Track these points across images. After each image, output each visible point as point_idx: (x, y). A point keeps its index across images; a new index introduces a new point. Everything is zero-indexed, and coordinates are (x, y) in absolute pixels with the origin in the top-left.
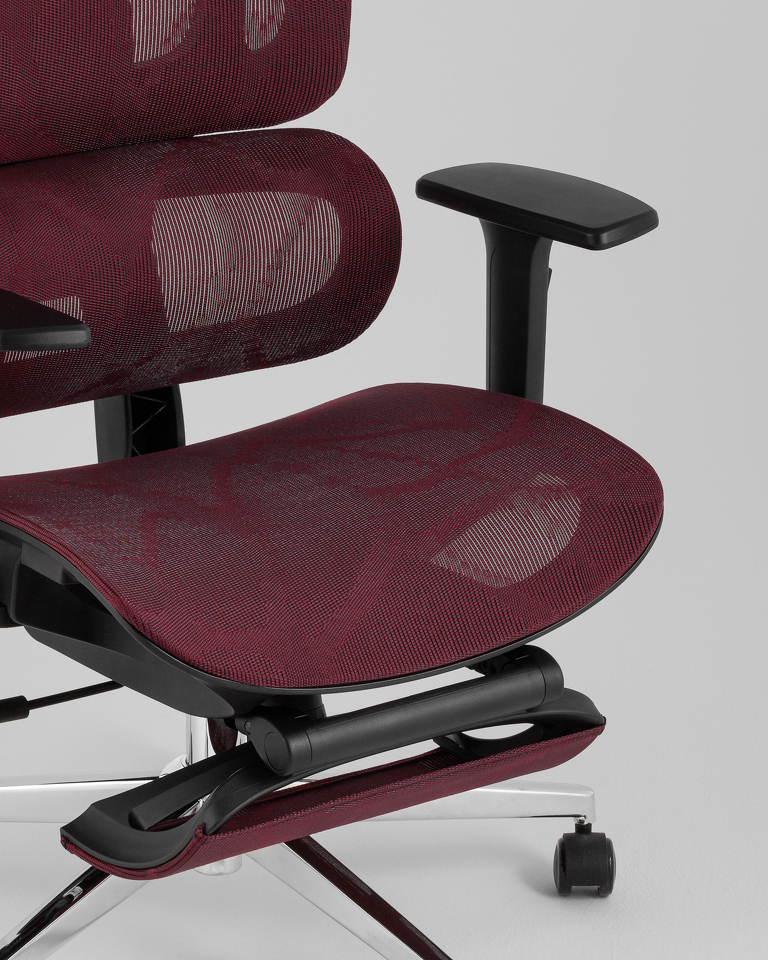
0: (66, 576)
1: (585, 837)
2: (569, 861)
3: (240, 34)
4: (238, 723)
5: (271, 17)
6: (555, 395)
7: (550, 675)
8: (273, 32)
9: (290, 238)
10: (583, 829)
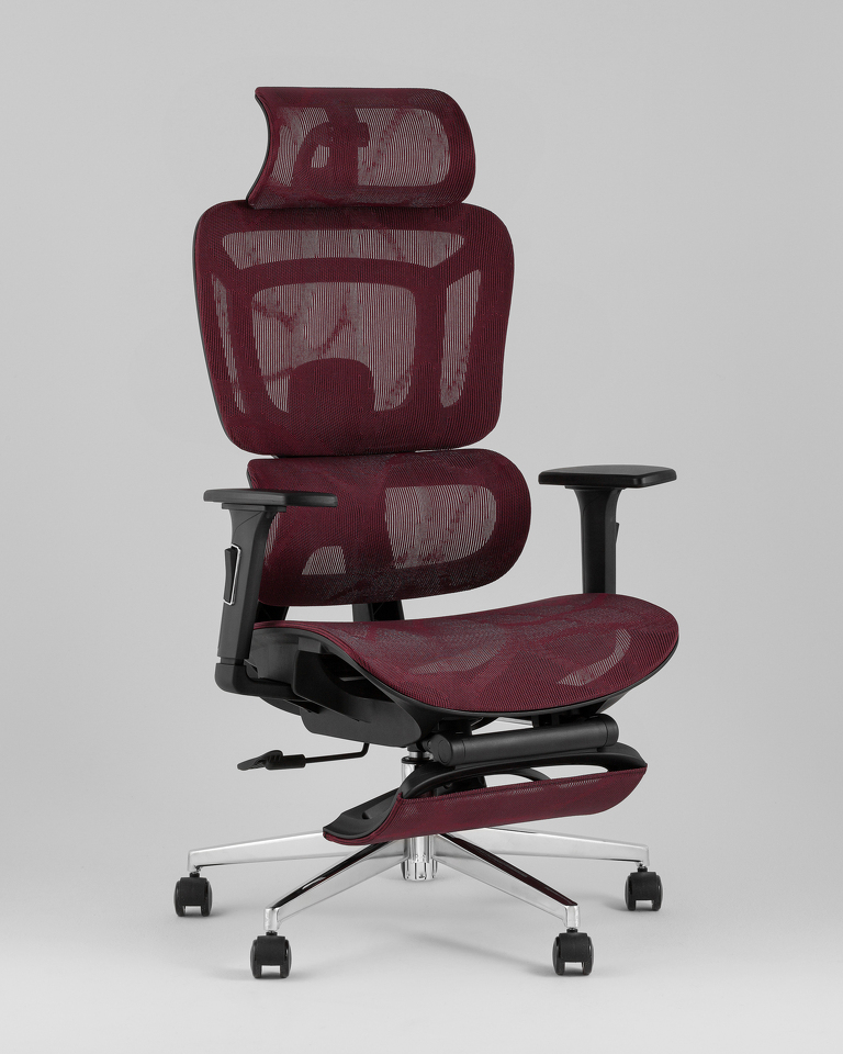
0: (323, 648)
1: (644, 873)
2: (633, 886)
3: (437, 391)
4: (424, 744)
5: (454, 382)
6: (622, 588)
7: (610, 728)
8: (457, 395)
9: (464, 505)
10: (642, 870)
